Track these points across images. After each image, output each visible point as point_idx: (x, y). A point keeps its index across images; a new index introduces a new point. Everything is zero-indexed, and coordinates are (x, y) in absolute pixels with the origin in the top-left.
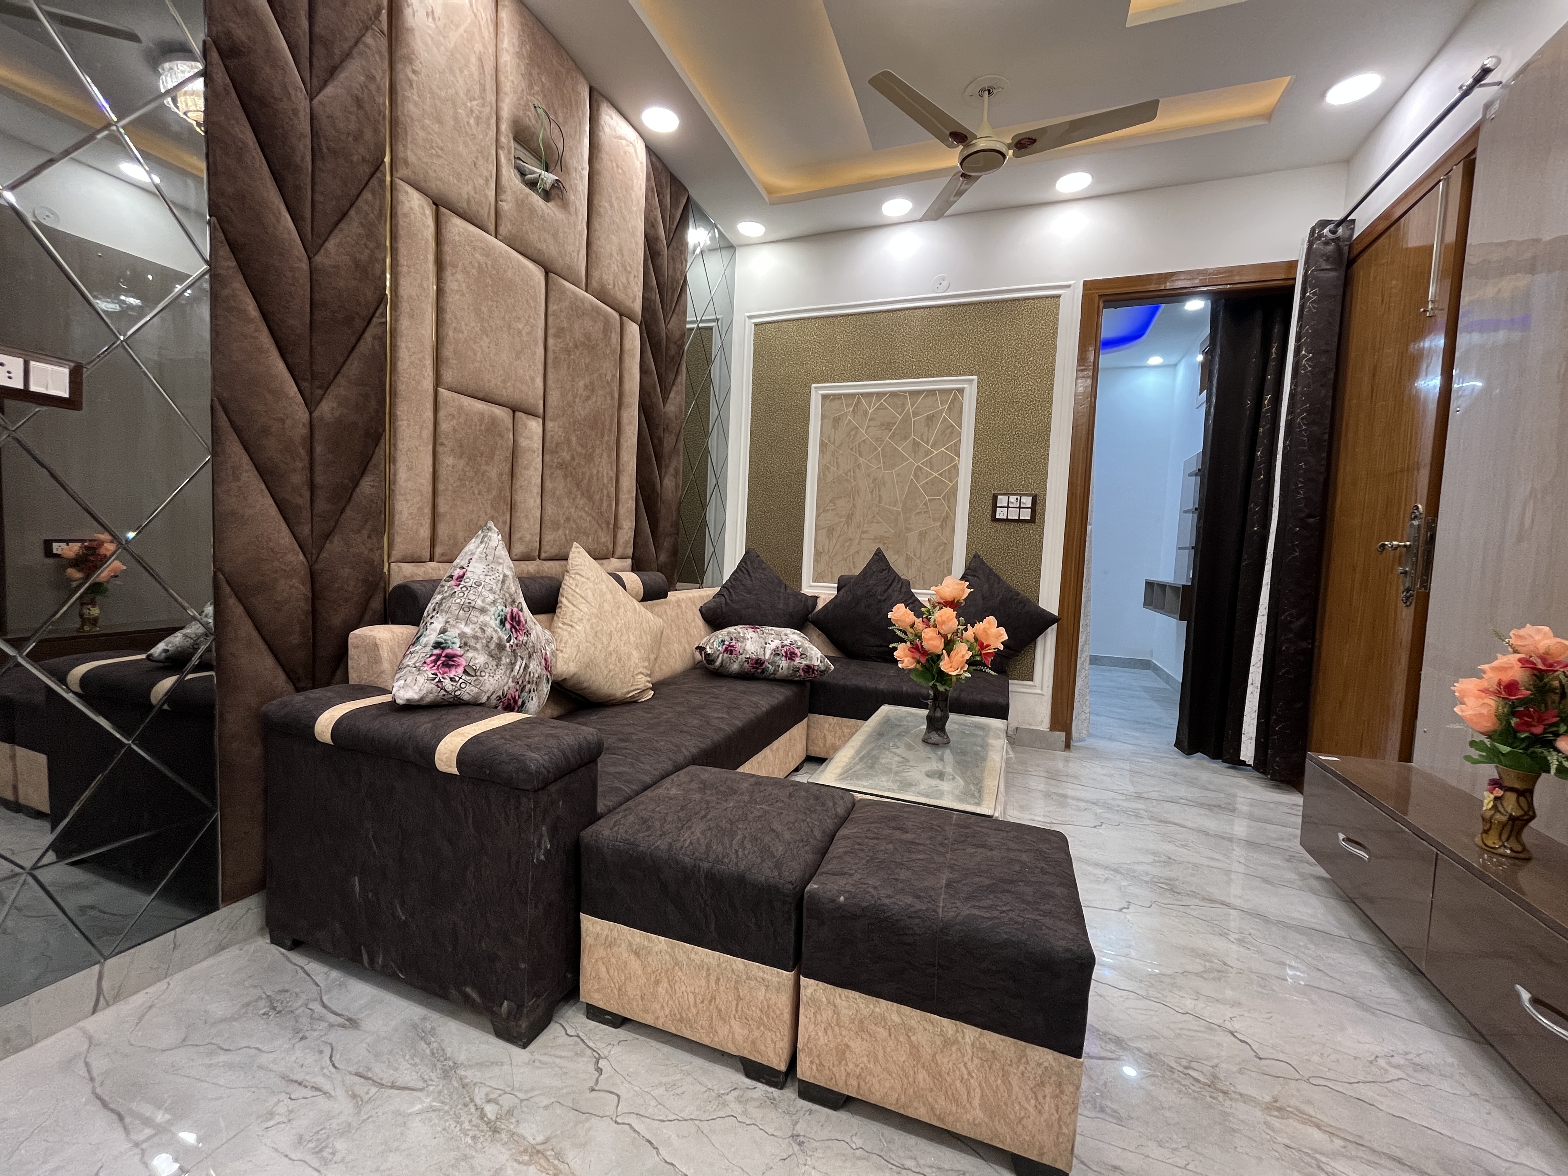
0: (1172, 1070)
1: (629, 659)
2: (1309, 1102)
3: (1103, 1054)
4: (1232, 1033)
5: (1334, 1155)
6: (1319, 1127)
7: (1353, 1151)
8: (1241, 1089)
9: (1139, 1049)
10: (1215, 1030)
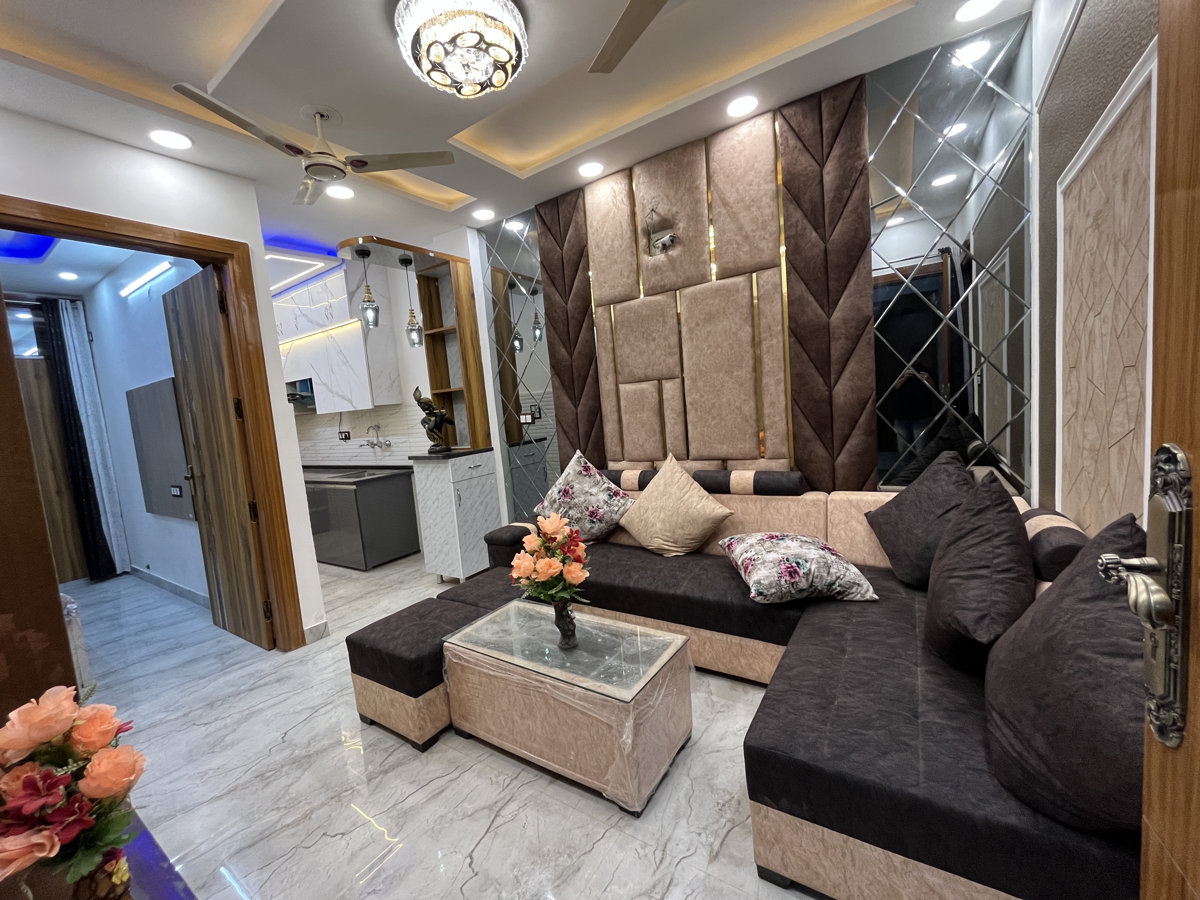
0: (358, 784)
1: (653, 526)
2: (294, 835)
3: (386, 761)
4: (343, 834)
5: (280, 819)
6: (288, 825)
7: (272, 829)
8: (326, 807)
9: (376, 778)
10: (352, 826)
